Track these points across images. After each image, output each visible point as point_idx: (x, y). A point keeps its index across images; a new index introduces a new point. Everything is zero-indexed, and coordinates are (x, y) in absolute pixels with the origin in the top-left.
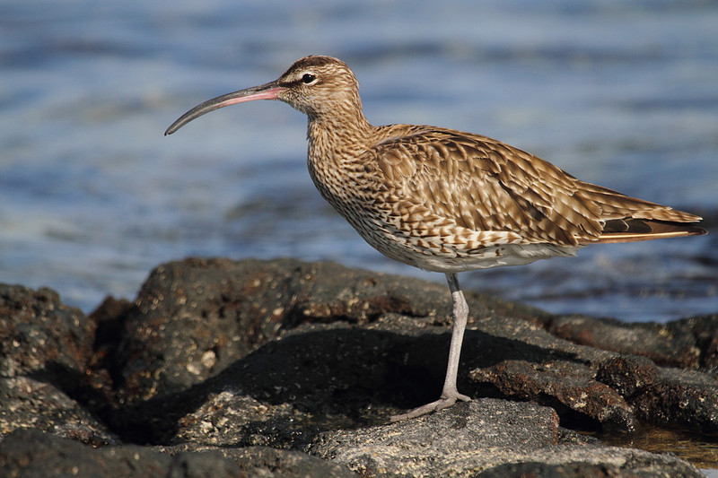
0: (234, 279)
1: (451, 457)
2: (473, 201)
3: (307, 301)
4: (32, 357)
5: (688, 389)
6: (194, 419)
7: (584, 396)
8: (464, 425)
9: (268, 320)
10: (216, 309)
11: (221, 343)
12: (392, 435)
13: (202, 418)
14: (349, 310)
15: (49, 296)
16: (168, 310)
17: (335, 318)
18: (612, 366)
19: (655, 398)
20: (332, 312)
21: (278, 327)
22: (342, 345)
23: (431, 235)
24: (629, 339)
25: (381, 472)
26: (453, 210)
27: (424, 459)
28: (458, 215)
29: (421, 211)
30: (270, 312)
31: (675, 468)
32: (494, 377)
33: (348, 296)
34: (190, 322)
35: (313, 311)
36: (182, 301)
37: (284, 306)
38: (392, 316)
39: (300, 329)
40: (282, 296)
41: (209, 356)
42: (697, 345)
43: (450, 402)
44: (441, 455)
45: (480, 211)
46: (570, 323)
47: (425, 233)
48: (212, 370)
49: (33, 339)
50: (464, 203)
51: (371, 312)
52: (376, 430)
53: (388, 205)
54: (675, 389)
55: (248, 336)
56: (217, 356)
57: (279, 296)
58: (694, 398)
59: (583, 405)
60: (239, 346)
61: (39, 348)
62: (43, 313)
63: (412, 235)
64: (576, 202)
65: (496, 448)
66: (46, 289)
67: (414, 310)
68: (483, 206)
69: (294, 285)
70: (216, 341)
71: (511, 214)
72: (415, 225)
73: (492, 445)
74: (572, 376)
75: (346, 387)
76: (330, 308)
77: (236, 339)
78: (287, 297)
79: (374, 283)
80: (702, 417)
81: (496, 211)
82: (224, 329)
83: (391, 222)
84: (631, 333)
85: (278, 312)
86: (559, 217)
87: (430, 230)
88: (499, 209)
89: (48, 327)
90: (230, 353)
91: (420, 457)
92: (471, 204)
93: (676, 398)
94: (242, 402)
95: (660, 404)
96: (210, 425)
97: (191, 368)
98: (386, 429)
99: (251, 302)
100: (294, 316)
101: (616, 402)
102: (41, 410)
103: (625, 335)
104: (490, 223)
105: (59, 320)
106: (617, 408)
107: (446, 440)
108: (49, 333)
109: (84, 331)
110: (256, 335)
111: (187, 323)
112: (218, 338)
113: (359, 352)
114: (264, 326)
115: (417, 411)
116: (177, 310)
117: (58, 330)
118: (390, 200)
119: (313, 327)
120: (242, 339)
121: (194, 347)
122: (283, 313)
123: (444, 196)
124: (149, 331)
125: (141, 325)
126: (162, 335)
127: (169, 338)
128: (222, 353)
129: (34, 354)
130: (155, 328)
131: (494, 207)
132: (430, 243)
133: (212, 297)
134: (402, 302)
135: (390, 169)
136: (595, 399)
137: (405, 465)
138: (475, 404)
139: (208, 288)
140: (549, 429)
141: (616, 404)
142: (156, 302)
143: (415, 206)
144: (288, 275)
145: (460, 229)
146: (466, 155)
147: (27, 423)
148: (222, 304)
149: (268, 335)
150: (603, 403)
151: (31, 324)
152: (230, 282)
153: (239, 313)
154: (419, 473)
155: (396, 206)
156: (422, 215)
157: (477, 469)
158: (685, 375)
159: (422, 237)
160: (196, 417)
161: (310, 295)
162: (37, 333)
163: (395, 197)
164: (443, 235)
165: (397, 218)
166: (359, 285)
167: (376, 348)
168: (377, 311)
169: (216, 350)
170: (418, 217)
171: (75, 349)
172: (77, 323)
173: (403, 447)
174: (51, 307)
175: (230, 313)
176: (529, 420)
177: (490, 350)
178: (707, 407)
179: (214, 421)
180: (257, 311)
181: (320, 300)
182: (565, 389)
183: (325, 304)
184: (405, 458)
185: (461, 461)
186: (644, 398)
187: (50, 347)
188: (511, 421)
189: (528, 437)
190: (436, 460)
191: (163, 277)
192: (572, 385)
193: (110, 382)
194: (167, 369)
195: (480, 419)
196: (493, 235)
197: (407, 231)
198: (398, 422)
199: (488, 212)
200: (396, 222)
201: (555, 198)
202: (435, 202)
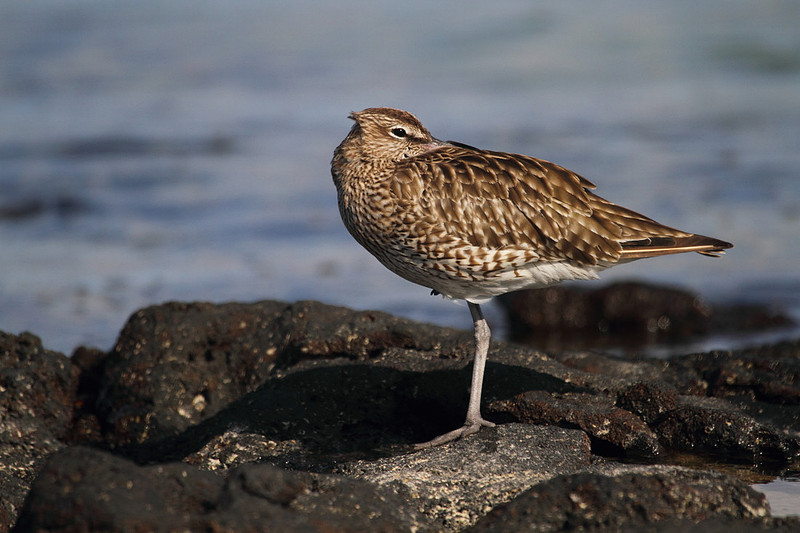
0: (219, 321)
1: (485, 480)
2: (487, 219)
3: (304, 338)
4: (20, 402)
5: (713, 413)
6: (200, 457)
7: (607, 423)
8: (495, 450)
9: (261, 360)
10: (202, 352)
11: (211, 386)
12: (419, 462)
13: (209, 456)
14: (349, 347)
15: (32, 342)
16: (153, 355)
17: (333, 355)
18: (633, 392)
19: (678, 424)
20: (330, 349)
21: (272, 367)
22: (349, 380)
23: (447, 257)
24: (635, 373)
25: (414, 497)
26: (466, 228)
27: (456, 484)
28: (471, 233)
29: (437, 232)
30: (263, 352)
31: (726, 481)
32: (512, 406)
33: (347, 332)
34: (178, 365)
35: (311, 348)
36: (168, 344)
37: (277, 346)
38: (395, 350)
39: (301, 366)
40: (274, 336)
41: (200, 399)
42: (704, 378)
43: (475, 428)
44: (474, 479)
45: (494, 228)
46: (573, 358)
47: (441, 255)
48: (203, 413)
49: (20, 383)
50: (477, 221)
51: (371, 347)
52: (399, 459)
53: (405, 227)
54: (699, 414)
55: (239, 378)
56: (207, 399)
57: (271, 336)
58: (720, 422)
59: (606, 432)
60: (230, 388)
61: (26, 392)
62: (29, 357)
63: (429, 258)
64: (594, 223)
65: (530, 471)
66: (27, 334)
67: (417, 344)
68: (497, 224)
69: (286, 323)
70: (206, 384)
71: (526, 232)
72: (432, 247)
73: (526, 469)
74: (593, 403)
75: (355, 422)
76: (329, 345)
77: (227, 381)
78: (280, 336)
79: (373, 319)
80: (730, 441)
81: (511, 229)
82: (215, 371)
83: (409, 244)
84: (635, 367)
85: (270, 352)
86: (576, 238)
87: (446, 252)
88: (513, 227)
89: (33, 370)
90: (221, 396)
91: (453, 482)
92: (485, 222)
93: (702, 423)
94: (250, 438)
95: (685, 430)
96: (218, 462)
97: (182, 412)
98: (411, 457)
99: (240, 343)
100: (290, 354)
101: (641, 428)
102: (34, 455)
103: (630, 368)
104: (504, 242)
105: (45, 364)
106: (642, 434)
107: (477, 464)
108: (35, 377)
109: (69, 375)
110: (248, 376)
111: (174, 365)
112: (207, 381)
113: (366, 386)
114: (256, 367)
115: (440, 439)
116: (162, 354)
117: (44, 374)
118: (407, 222)
119: (315, 363)
120: (233, 381)
121: (183, 391)
122: (276, 353)
123: (455, 214)
124: (133, 376)
125: (125, 371)
126: (149, 379)
127: (157, 383)
128: (212, 397)
129: (21, 399)
130: (140, 373)
131: (508, 226)
132: (445, 266)
133: (198, 340)
134: (405, 336)
135: (399, 187)
136: (619, 426)
137: (438, 490)
138: (502, 428)
139: (194, 330)
140: (582, 451)
141: (640, 430)
142: (138, 346)
143: (432, 226)
144: (277, 314)
145: (475, 249)
146: (474, 178)
147: (24, 466)
148: (208, 347)
149: (261, 376)
150: (627, 429)
151: (16, 367)
152: (215, 325)
153: (228, 354)
154: (453, 497)
155: (413, 227)
156: (438, 236)
157: (515, 491)
158: (705, 401)
159: (439, 259)
160: (202, 455)
161: (306, 332)
162: (23, 378)
163: (411, 217)
164: (459, 257)
165: (415, 240)
166: (357, 320)
167: (384, 381)
168: (378, 347)
169: (205, 393)
170: (434, 238)
171: (62, 393)
172: (62, 367)
173: (433, 472)
174: (36, 350)
175: (218, 355)
176: (561, 443)
177: (506, 379)
178: (735, 431)
179: (222, 458)
180: (249, 352)
181: (317, 337)
182: (587, 416)
183: (323, 341)
184: (436, 483)
185: (496, 484)
186: (666, 425)
187: (38, 392)
188: (542, 445)
189: (562, 459)
190: (469, 484)
191: (144, 322)
192: (594, 412)
193: (98, 428)
194: (158, 413)
195: (510, 443)
196: (510, 254)
197: (424, 253)
198: (422, 450)
199: (503, 231)
200: (413, 243)
201: (571, 219)
202: (447, 220)
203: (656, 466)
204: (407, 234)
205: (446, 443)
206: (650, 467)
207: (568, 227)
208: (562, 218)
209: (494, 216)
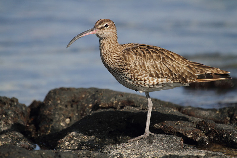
0: (76, 94)
1: (148, 153)
2: (155, 68)
3: (100, 102)
4: (9, 120)
5: (226, 131)
7: (192, 133)
8: (152, 143)
9: (87, 108)
10: (70, 104)
11: (72, 116)
12: (128, 146)
13: (65, 141)
14: (114, 105)
15: (15, 100)
16: (54, 105)
17: (109, 107)
18: (201, 123)
19: (215, 134)
21: (90, 110)
22: (112, 116)
23: (141, 80)
26: (148, 71)
27: (139, 154)
28: (150, 73)
29: (137, 72)
30: (88, 106)
32: (162, 127)
33: (114, 100)
35: (102, 105)
36: (59, 102)
37: (93, 103)
38: (128, 107)
39: (98, 111)
41: (68, 120)
42: (229, 116)
43: (147, 135)
44: (144, 153)
45: (157, 71)
46: (187, 109)
47: (139, 80)
48: (69, 125)
49: (9, 114)
50: (152, 69)
51: (121, 105)
52: (123, 144)
53: (127, 71)
54: (222, 131)
55: (81, 113)
56: (71, 120)
57: (91, 100)
58: (228, 134)
59: (191, 136)
60: (78, 117)
61: (12, 117)
62: (13, 106)
63: (135, 80)
64: (188, 68)
65: (163, 150)
66: (14, 98)
67: (135, 105)
68: (158, 70)
69: (96, 96)
70: (70, 115)
71: (167, 72)
72: (136, 77)
73: (161, 149)
74: (188, 126)
75: (113, 130)
76: (108, 104)
77: (77, 114)
78: (93, 100)
79: (122, 96)
80: (231, 140)
81: (162, 71)
82: (73, 111)
83: (128, 76)
84: (207, 112)
85: (90, 105)
86: (183, 73)
87: (141, 79)
88: (163, 71)
89: (14, 110)
90: (75, 119)
91: (138, 153)
92: (154, 69)
93: (222, 134)
94: (79, 135)
95: (217, 136)
96: (68, 143)
97: (62, 124)
98: (126, 144)
99: (82, 102)
100: (96, 107)
101: (202, 135)
102: (12, 138)
103: (205, 113)
104: (160, 76)
105: (18, 108)
106: (203, 137)
107: (146, 148)
108: (15, 112)
109: (26, 112)
110: (83, 113)
111: (61, 109)
113: (117, 119)
114: (86, 110)
115: (136, 138)
116: (57, 105)
117: (18, 111)
118: (127, 69)
119: (102, 110)
120: (79, 115)
121: (63, 117)
122: (92, 106)
123: (145, 67)
124: (47, 112)
125: (45, 110)
126: (52, 113)
127: (55, 114)
129: (10, 119)
130: (50, 111)
131: (161, 70)
132: (140, 83)
133: (69, 100)
134: (131, 102)
135: (127, 58)
136: (195, 134)
137: (133, 156)
138: (156, 136)
139: (68, 97)
140: (180, 144)
142: (50, 102)
144: (94, 93)
145: (150, 78)
146: (152, 53)
147: (7, 142)
148: (72, 103)
149: (87, 113)
150: (198, 135)
151: (9, 109)
152: (75, 96)
153: (77, 106)
155: (129, 71)
156: (138, 73)
157: (156, 157)
158: (225, 126)
159: (138, 81)
160: (64, 140)
161: (101, 100)
162: (11, 113)
163: (129, 68)
164: (145, 80)
165: (130, 75)
166: (117, 96)
167: (123, 117)
168: (123, 105)
169: (70, 118)
170: (137, 74)
171: (23, 118)
172: (24, 109)
173: (132, 150)
174: (16, 104)
175: (75, 106)
176: (173, 141)
177: (161, 118)
178: (232, 137)
179: (69, 141)
180: (84, 105)
181: (105, 102)
182: (185, 131)
183: (106, 103)
184: (132, 154)
185: (151, 155)
186: (211, 134)
187: (15, 117)
188: (168, 142)
189: (173, 147)
190: (143, 154)
191: (52, 94)
192: (188, 130)
193: (35, 129)
194: (54, 124)
195: (157, 141)
196: (161, 80)
197: (133, 79)
198: (130, 142)
199: (160, 72)
200: (129, 76)
201: (181, 67)
202: (142, 69)
203: (201, 150)
204: (127, 73)
205: (138, 140)
206: (199, 151)
207: (180, 70)
208: (178, 67)
209: (157, 67)
